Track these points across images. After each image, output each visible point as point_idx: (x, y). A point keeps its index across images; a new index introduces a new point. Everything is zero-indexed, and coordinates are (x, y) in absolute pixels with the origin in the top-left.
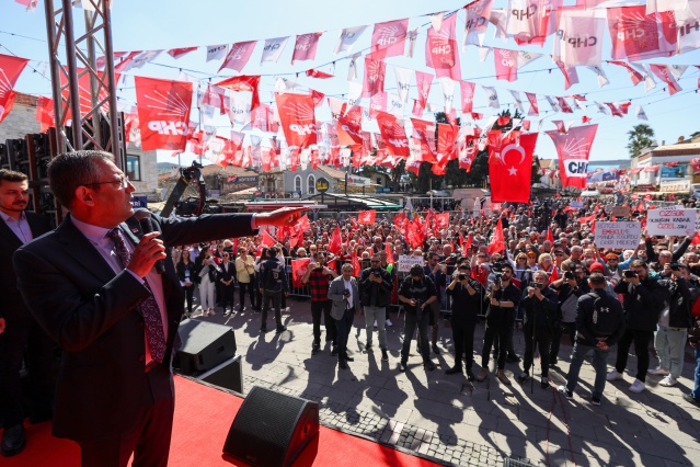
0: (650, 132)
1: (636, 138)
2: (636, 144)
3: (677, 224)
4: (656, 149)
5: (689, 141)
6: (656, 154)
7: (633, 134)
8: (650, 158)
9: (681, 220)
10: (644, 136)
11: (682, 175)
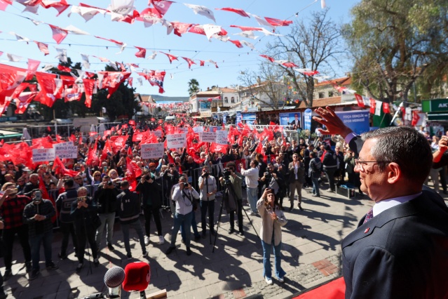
0: (197, 83)
1: (191, 86)
2: (191, 89)
3: (179, 141)
4: (198, 93)
5: (211, 90)
6: (199, 96)
7: (190, 84)
8: (196, 98)
9: (181, 139)
10: (195, 85)
11: (209, 107)
